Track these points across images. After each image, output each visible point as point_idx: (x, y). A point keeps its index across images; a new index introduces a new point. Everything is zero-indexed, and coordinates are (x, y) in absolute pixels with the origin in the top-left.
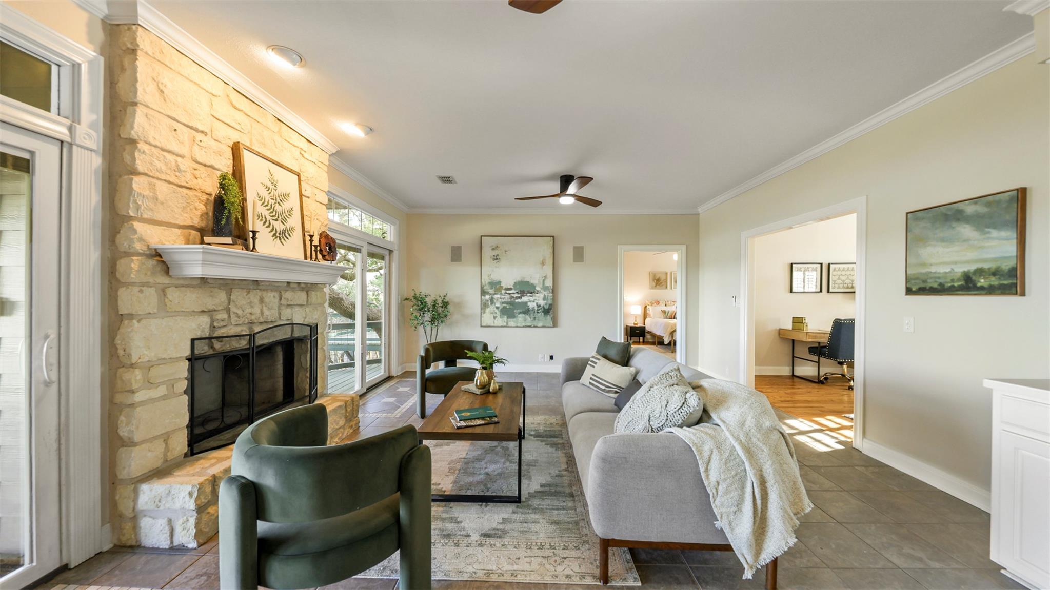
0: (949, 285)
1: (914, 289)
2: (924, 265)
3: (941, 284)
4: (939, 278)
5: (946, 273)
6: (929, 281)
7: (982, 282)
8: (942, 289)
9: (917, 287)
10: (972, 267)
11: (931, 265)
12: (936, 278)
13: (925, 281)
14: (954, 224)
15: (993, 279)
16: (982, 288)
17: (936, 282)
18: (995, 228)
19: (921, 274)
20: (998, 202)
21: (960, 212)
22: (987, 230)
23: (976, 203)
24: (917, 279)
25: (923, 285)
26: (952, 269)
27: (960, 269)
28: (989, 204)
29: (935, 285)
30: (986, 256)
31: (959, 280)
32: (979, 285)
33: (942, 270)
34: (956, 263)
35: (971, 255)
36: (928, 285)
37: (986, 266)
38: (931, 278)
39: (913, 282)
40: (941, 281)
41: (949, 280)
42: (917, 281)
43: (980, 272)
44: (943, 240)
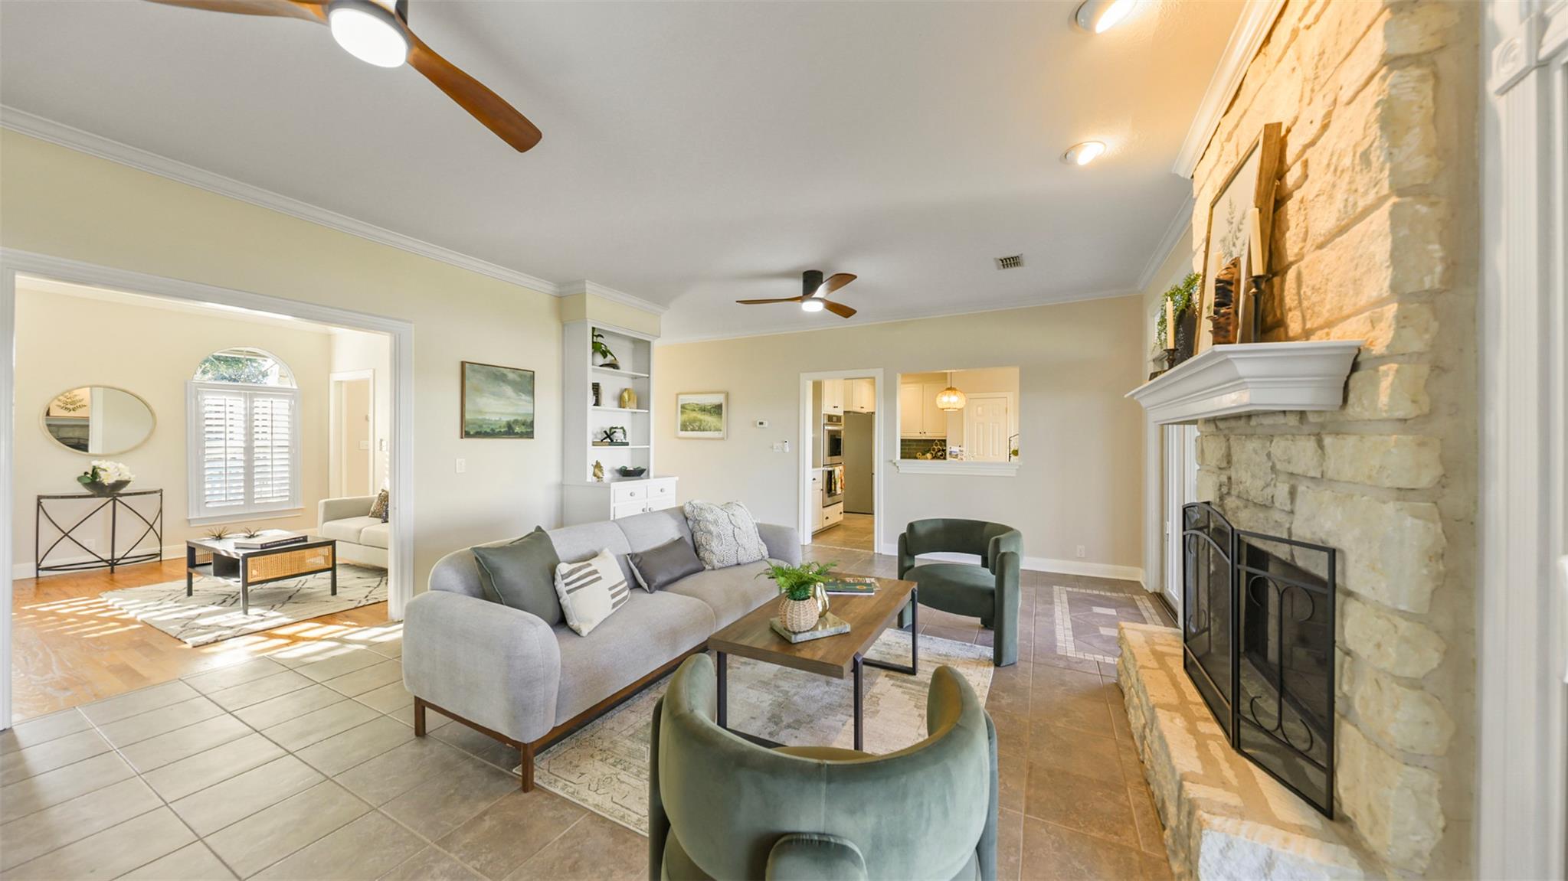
0: (498, 430)
1: (472, 433)
2: (480, 412)
3: (493, 430)
4: (491, 424)
5: (496, 421)
6: (484, 426)
7: (517, 429)
8: (492, 434)
9: (475, 431)
10: (512, 418)
11: (486, 413)
12: (489, 424)
13: (481, 426)
14: (502, 384)
15: (523, 427)
16: (517, 433)
17: (489, 427)
18: (524, 393)
19: (478, 419)
20: (525, 376)
21: (504, 375)
22: (521, 394)
23: (513, 372)
24: (474, 424)
25: (479, 430)
26: (500, 419)
27: (505, 419)
28: (521, 376)
29: (488, 430)
30: (520, 411)
31: (504, 427)
32: (516, 431)
33: (494, 418)
34: (502, 414)
35: (511, 410)
36: (483, 430)
37: (519, 418)
38: (486, 424)
39: (471, 426)
40: (493, 427)
41: (498, 427)
42: (474, 426)
43: (516, 422)
44: (493, 394)
